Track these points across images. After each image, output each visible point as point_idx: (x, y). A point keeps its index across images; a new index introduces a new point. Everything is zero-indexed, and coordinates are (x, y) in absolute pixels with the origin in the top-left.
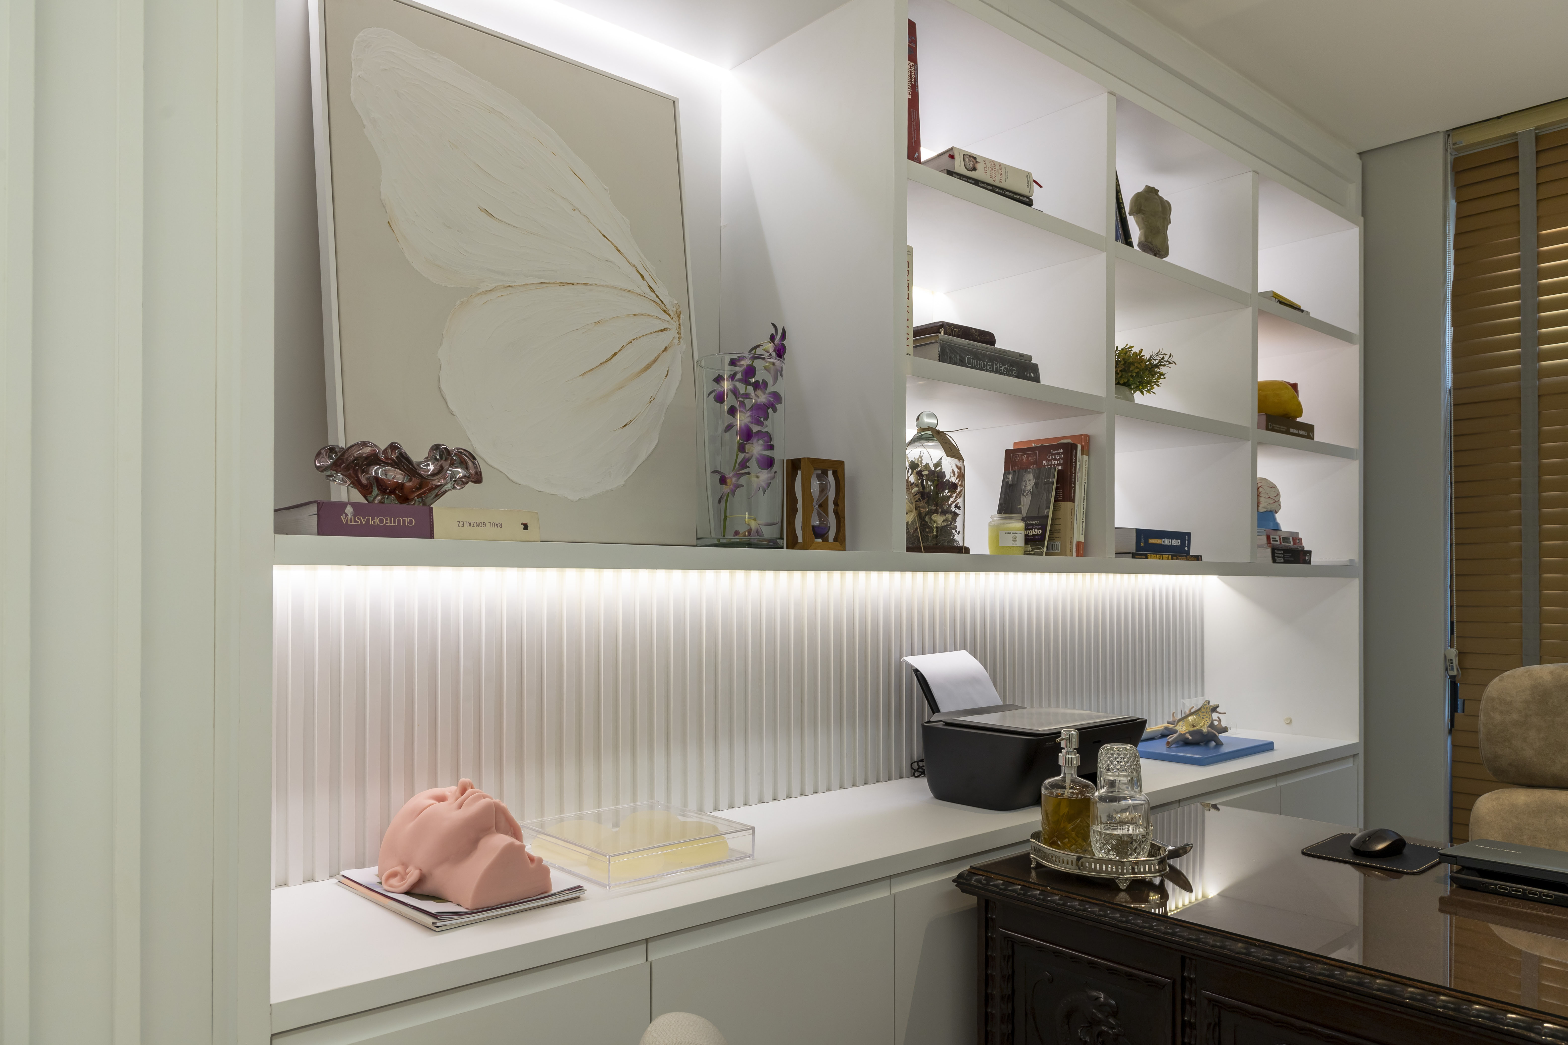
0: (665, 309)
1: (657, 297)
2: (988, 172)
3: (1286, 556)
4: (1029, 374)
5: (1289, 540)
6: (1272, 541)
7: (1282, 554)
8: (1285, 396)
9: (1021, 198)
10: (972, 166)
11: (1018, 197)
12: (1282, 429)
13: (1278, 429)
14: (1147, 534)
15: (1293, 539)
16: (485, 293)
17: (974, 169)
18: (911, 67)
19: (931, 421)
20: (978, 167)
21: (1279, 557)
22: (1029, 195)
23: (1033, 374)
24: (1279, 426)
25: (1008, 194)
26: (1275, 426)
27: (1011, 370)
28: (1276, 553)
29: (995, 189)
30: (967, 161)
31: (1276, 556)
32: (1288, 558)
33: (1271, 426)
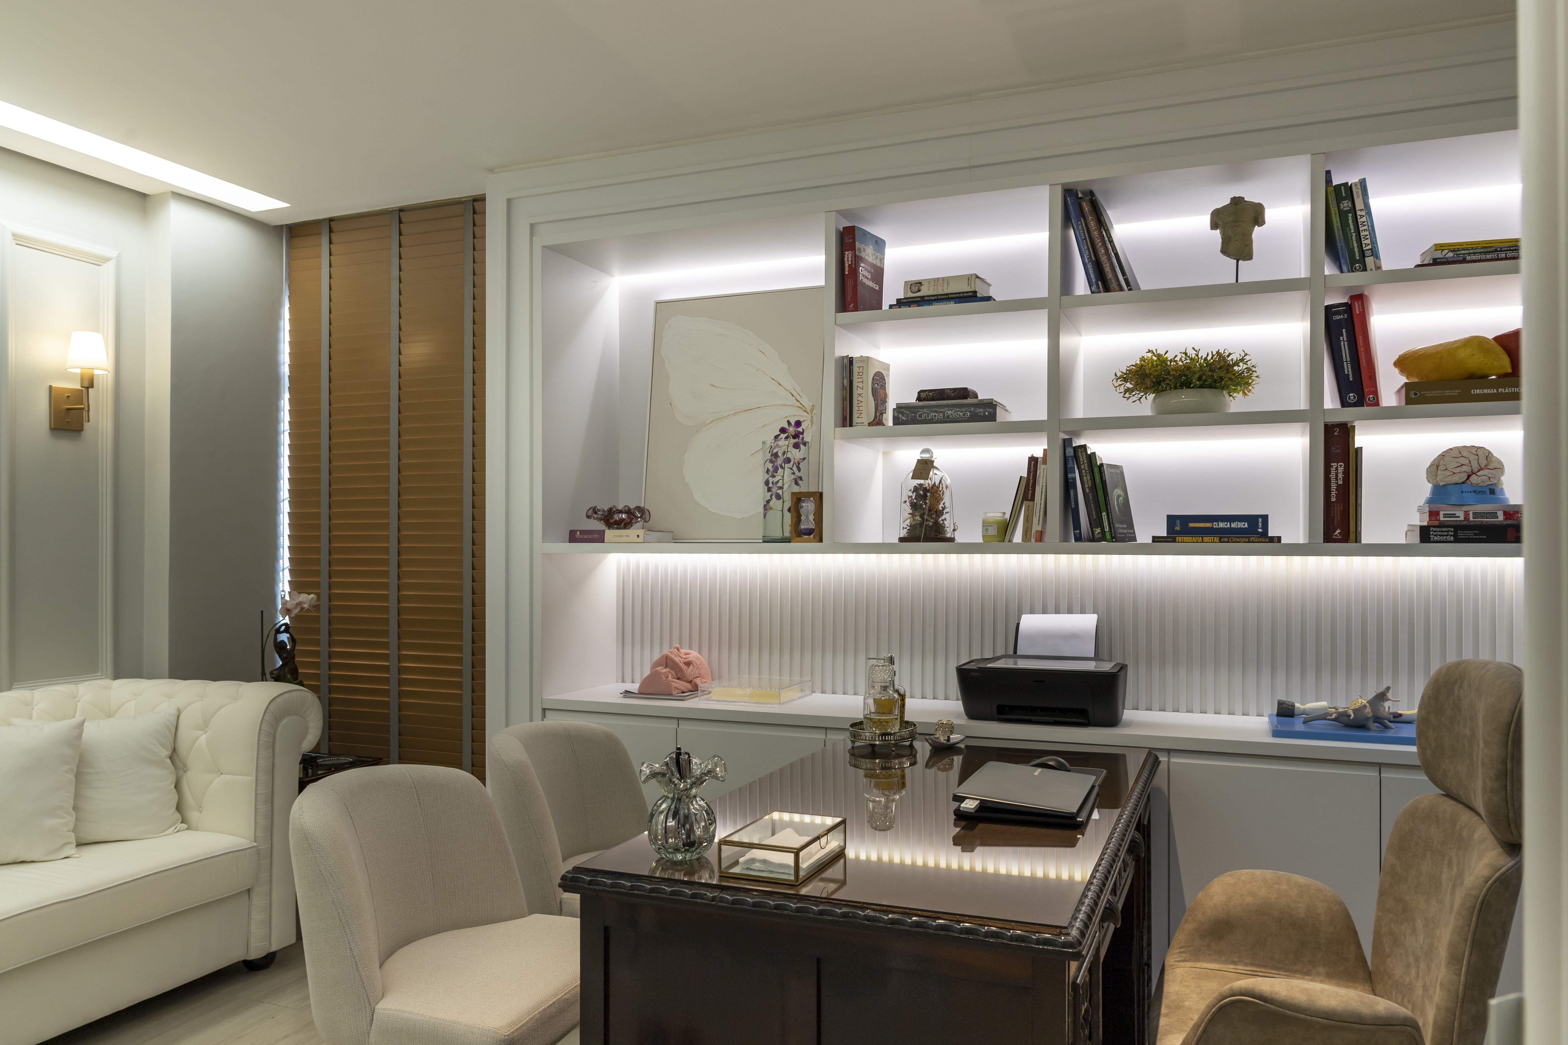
0: (805, 409)
1: (800, 404)
2: (931, 288)
3: (1464, 533)
4: (982, 414)
5: (1494, 515)
6: (1444, 517)
7: (1452, 531)
8: (1462, 354)
9: (965, 294)
10: (917, 289)
11: (961, 295)
12: (1447, 394)
13: (1435, 395)
14: (1186, 520)
15: (1507, 513)
16: (708, 424)
17: (919, 291)
18: (848, 255)
19: (926, 456)
20: (923, 288)
21: (1440, 536)
22: (972, 290)
23: (987, 413)
24: (1440, 392)
25: (952, 296)
26: (1430, 392)
27: (964, 415)
28: (1432, 531)
29: (939, 297)
30: (913, 288)
31: (1432, 535)
32: (1469, 536)
33: (1416, 394)
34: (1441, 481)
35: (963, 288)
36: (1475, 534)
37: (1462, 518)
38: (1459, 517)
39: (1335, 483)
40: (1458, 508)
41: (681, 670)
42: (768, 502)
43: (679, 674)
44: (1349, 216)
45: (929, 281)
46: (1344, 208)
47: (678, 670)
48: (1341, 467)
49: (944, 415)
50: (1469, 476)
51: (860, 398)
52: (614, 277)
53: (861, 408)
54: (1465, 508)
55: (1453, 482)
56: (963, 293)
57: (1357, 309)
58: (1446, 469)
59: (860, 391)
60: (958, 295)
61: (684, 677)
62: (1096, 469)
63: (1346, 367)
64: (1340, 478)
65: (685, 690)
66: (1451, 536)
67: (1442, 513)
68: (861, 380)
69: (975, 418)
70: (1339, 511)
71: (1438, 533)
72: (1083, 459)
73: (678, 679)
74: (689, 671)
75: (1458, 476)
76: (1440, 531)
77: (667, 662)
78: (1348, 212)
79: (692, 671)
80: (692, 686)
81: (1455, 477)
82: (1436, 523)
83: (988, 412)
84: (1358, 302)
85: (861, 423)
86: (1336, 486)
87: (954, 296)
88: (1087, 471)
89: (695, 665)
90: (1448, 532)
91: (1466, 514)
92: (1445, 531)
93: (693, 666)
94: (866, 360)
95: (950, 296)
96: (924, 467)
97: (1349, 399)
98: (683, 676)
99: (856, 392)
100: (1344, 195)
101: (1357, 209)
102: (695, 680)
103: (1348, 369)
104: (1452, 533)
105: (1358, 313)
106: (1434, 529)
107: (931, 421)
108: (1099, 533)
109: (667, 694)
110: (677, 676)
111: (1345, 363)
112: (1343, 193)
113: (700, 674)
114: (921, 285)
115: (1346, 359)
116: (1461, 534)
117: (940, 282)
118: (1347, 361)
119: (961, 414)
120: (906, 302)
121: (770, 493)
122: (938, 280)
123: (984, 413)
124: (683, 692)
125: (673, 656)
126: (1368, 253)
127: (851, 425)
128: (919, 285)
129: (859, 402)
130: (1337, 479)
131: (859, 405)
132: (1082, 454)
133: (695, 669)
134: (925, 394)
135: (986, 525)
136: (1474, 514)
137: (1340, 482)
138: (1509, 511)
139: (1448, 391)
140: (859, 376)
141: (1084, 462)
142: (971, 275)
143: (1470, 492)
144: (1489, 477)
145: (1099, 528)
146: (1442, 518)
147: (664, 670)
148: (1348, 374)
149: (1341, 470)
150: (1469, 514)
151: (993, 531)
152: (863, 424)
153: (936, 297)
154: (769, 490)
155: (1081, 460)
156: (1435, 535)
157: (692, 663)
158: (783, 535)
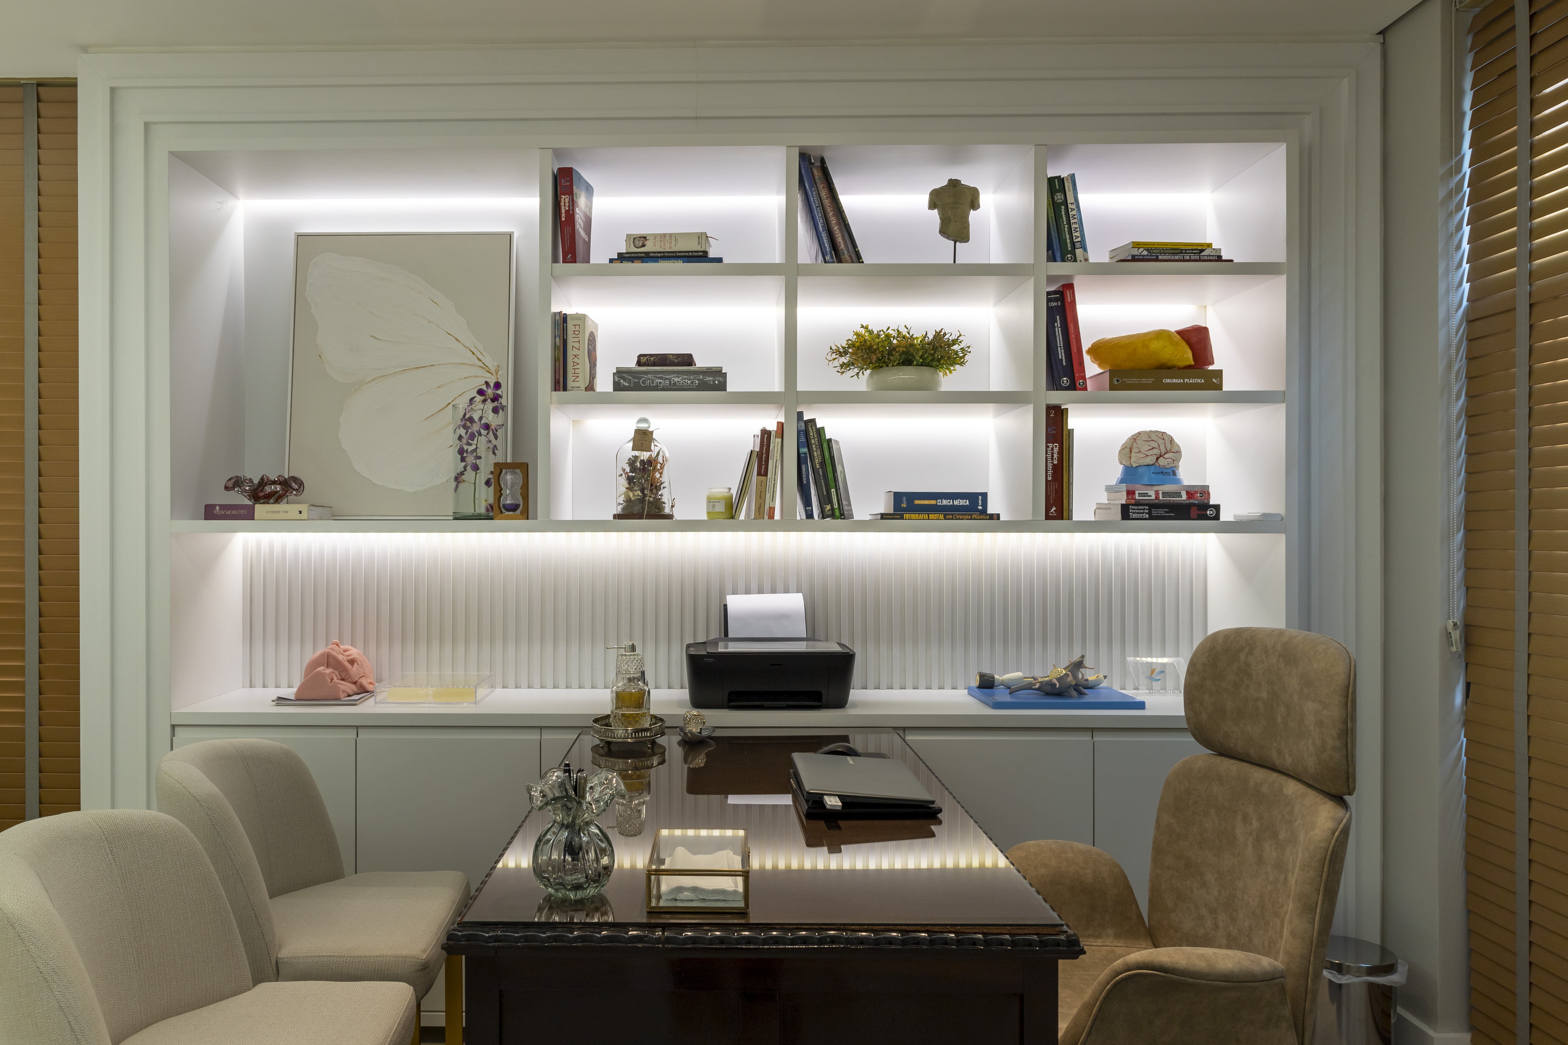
0: (488, 370)
1: (483, 363)
2: (658, 244)
3: (1156, 511)
4: (712, 383)
5: (1178, 494)
6: (1139, 496)
7: (1147, 509)
8: (1155, 346)
9: (694, 254)
10: (641, 244)
11: (691, 254)
12: (1144, 382)
13: (1134, 382)
14: (912, 496)
15: (1189, 493)
16: (369, 382)
17: (644, 246)
18: (565, 199)
19: (643, 426)
20: (647, 243)
21: (1138, 513)
22: (703, 249)
23: (716, 382)
24: (1138, 380)
25: (680, 254)
26: (1130, 380)
27: (692, 383)
28: (1131, 509)
29: (666, 254)
30: (637, 242)
31: (1131, 512)
32: (1161, 513)
33: (1118, 381)
34: (1135, 462)
35: (692, 246)
36: (1166, 512)
37: (1153, 497)
38: (1151, 496)
39: (1051, 462)
40: (1149, 487)
41: (345, 669)
42: (462, 473)
43: (343, 675)
44: (1062, 208)
45: (655, 236)
46: (1058, 200)
47: (341, 670)
48: (1056, 448)
49: (670, 383)
50: (1157, 458)
51: (576, 360)
52: (239, 199)
53: (577, 371)
54: (1156, 488)
55: (1145, 464)
56: (692, 252)
57: (1069, 297)
58: (1140, 452)
59: (576, 352)
60: (687, 254)
61: (350, 677)
62: (825, 444)
63: (1060, 352)
64: (1055, 458)
65: (351, 693)
66: (1146, 513)
67: (1137, 492)
68: (577, 340)
69: (704, 387)
70: (1054, 489)
71: (1136, 511)
72: (813, 434)
73: (342, 680)
74: (354, 670)
75: (1150, 458)
76: (1137, 509)
77: (329, 660)
78: (1061, 204)
79: (357, 670)
80: (357, 687)
81: (1148, 459)
82: (1133, 502)
83: (719, 381)
84: (1070, 291)
85: (578, 387)
86: (1051, 466)
87: (683, 254)
88: (817, 446)
89: (359, 663)
90: (1144, 509)
91: (1157, 493)
92: (1142, 509)
93: (358, 664)
94: (582, 318)
95: (678, 254)
96: (644, 438)
97: (1063, 383)
98: (348, 676)
99: (570, 353)
100: (1058, 188)
101: (1068, 203)
102: (360, 680)
103: (1062, 355)
104: (1147, 511)
105: (1069, 301)
106: (1133, 507)
107: (656, 388)
108: (829, 510)
109: (333, 699)
110: (341, 677)
111: (1059, 348)
112: (1057, 186)
113: (365, 673)
114: (646, 240)
115: (1060, 345)
116: (1155, 512)
117: (668, 238)
118: (1060, 347)
119: (689, 382)
120: (629, 257)
121: (463, 464)
122: (665, 236)
123: (714, 381)
124: (349, 696)
125: (334, 653)
126: (1077, 245)
127: (565, 389)
128: (644, 240)
129: (575, 364)
130: (1052, 459)
131: (574, 367)
132: (812, 429)
133: (360, 667)
134: (646, 358)
135: (711, 501)
136: (1163, 493)
137: (1056, 462)
138: (1191, 491)
139: (1144, 380)
140: (574, 336)
141: (814, 436)
142: (702, 234)
143: (1159, 473)
144: (1173, 460)
145: (830, 505)
146: (1137, 497)
147: (328, 671)
148: (1062, 359)
149: (1056, 450)
150: (1159, 494)
151: (720, 508)
152: (579, 389)
153: (662, 254)
154: (463, 459)
155: (811, 434)
156: (1134, 513)
157: (356, 660)
158: (475, 511)
